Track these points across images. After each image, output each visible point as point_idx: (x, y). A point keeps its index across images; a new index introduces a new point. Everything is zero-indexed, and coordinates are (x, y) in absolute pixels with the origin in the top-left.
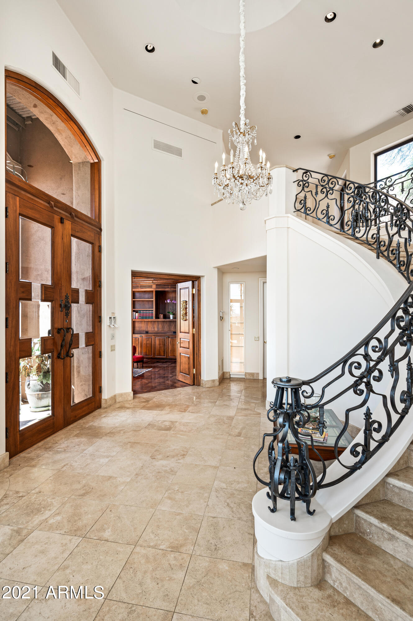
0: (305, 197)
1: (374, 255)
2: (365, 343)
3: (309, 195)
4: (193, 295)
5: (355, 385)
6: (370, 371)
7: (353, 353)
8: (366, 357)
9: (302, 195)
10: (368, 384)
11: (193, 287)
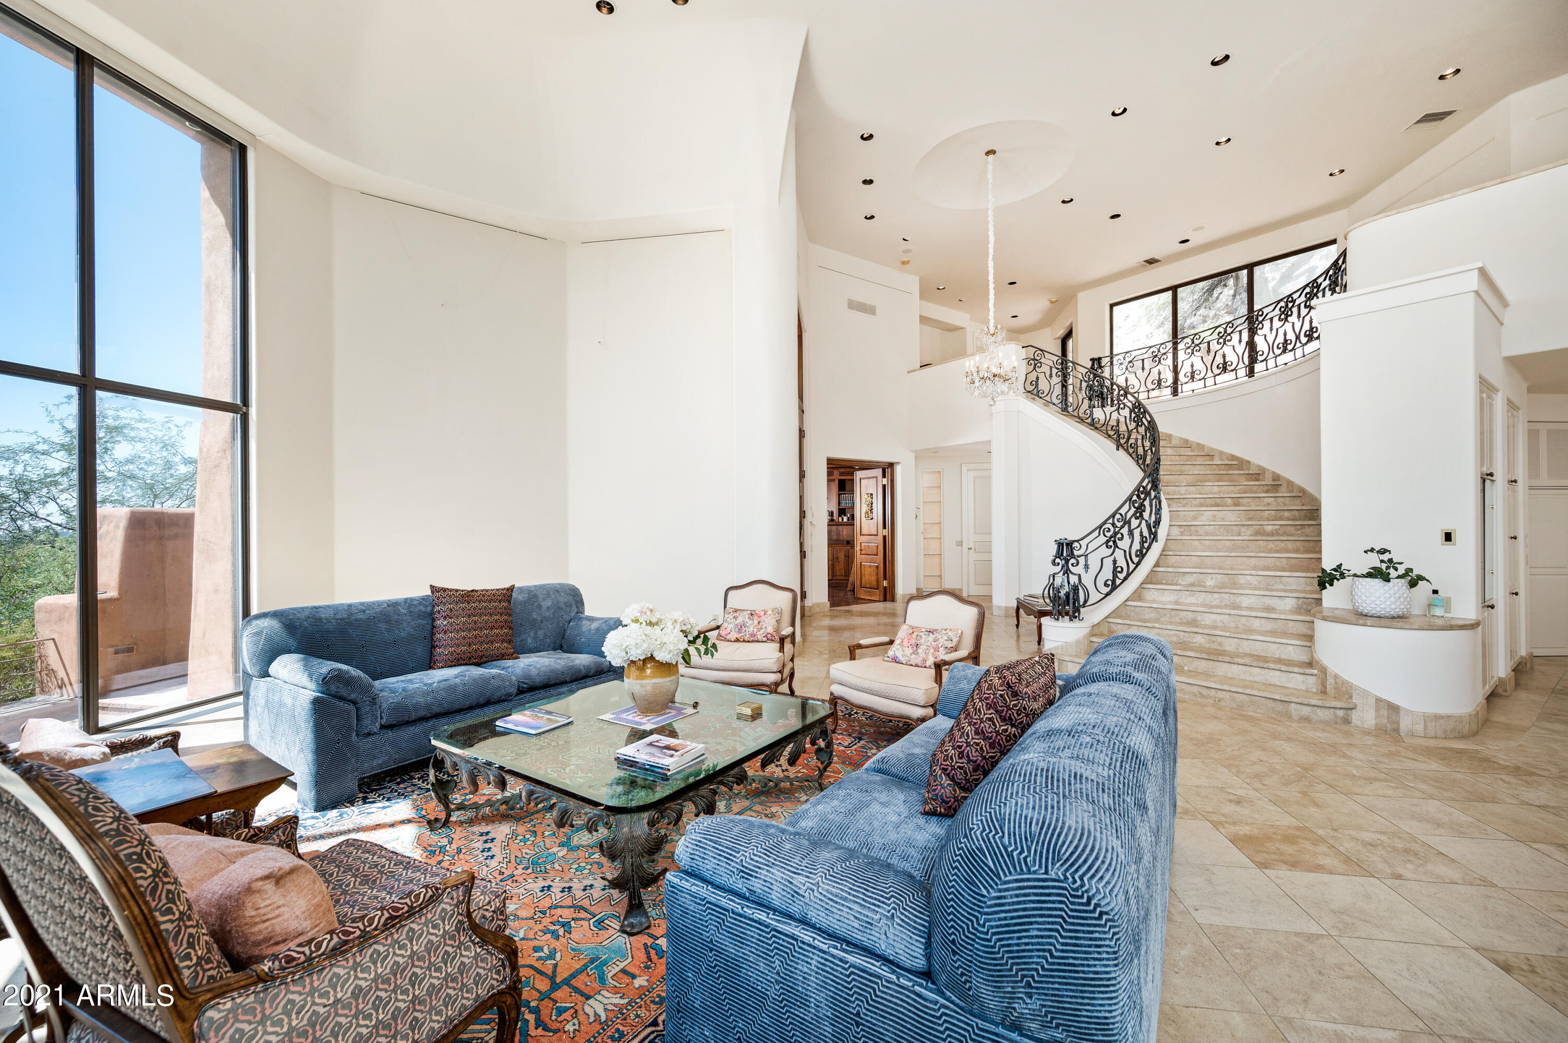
0: (1037, 378)
1: (1115, 447)
2: (1113, 516)
3: (1041, 376)
4: (884, 486)
5: (1107, 542)
6: (1116, 534)
7: (1105, 523)
8: (1113, 524)
9: (1033, 377)
10: (1114, 542)
11: (884, 476)
